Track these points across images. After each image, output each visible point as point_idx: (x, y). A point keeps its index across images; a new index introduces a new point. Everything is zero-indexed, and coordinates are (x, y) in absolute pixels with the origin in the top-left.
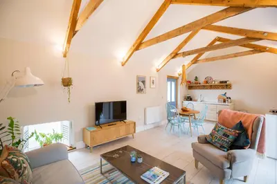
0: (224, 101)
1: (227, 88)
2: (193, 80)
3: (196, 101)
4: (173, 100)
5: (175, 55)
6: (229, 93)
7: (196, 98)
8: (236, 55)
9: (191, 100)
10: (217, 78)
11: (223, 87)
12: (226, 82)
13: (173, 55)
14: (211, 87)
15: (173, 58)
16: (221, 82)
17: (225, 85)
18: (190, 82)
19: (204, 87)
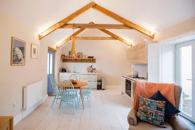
0: (92, 72)
1: (93, 62)
2: (67, 54)
3: (69, 72)
4: (51, 73)
5: (64, 24)
6: (94, 65)
7: (70, 70)
8: (103, 39)
9: (65, 71)
10: (86, 54)
11: (90, 61)
12: (92, 57)
13: (62, 24)
14: (82, 61)
15: (61, 27)
16: (89, 57)
17: (91, 59)
18: (64, 55)
19: (76, 61)
